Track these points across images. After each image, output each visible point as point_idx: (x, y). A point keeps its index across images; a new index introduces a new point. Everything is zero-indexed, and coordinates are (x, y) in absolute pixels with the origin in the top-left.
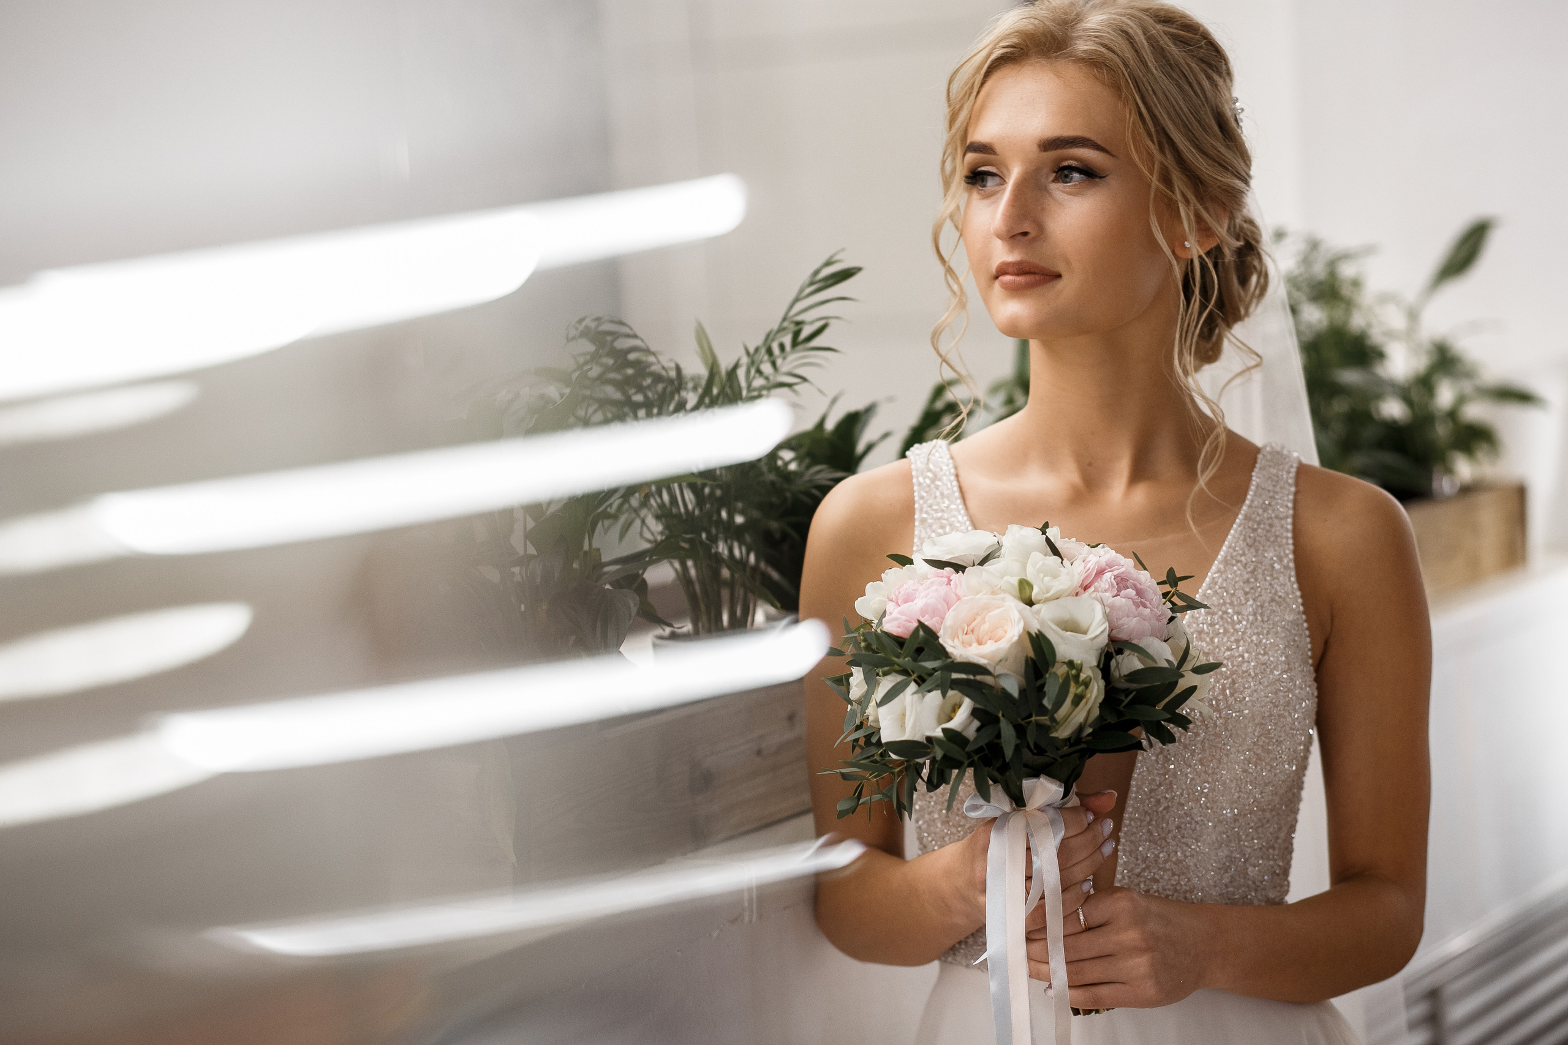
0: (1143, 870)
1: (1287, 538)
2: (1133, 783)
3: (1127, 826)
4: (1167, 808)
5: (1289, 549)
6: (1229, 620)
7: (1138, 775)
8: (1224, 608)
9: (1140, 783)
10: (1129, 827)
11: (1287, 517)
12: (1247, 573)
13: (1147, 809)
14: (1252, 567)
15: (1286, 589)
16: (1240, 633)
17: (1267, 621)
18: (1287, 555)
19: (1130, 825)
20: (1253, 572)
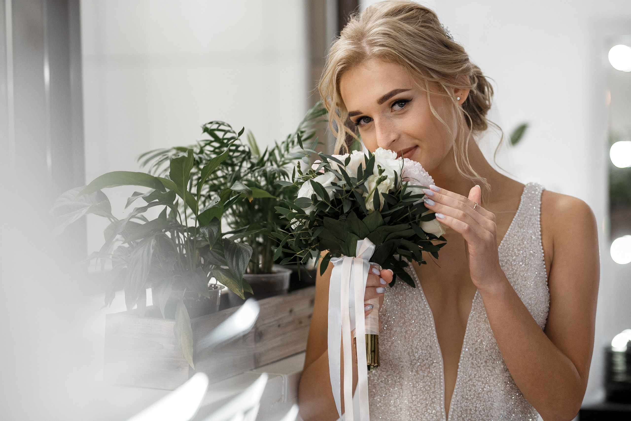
0: (469, 381)
1: (538, 224)
2: (464, 340)
3: (462, 360)
4: (480, 352)
5: (539, 229)
6: (510, 264)
7: (467, 336)
8: (508, 258)
9: (467, 340)
10: (463, 361)
11: (537, 215)
12: (519, 240)
13: (471, 352)
14: (522, 238)
15: (537, 249)
16: (514, 271)
17: (527, 264)
18: (538, 232)
19: (463, 360)
20: (522, 240)
